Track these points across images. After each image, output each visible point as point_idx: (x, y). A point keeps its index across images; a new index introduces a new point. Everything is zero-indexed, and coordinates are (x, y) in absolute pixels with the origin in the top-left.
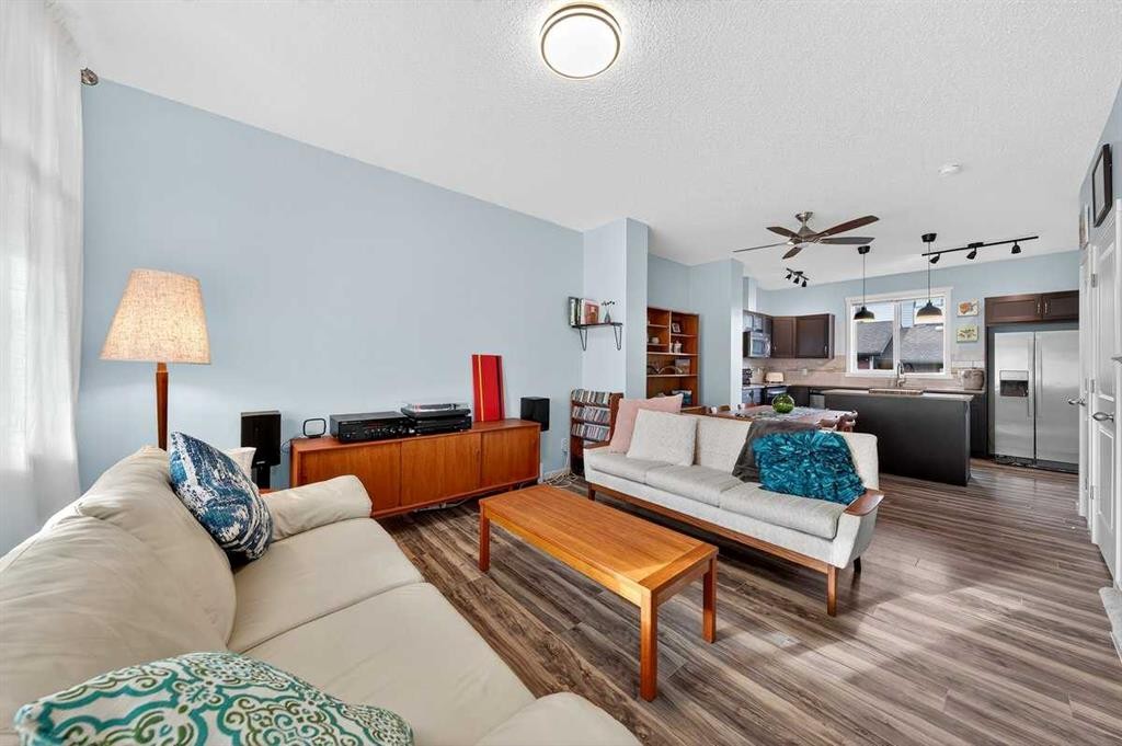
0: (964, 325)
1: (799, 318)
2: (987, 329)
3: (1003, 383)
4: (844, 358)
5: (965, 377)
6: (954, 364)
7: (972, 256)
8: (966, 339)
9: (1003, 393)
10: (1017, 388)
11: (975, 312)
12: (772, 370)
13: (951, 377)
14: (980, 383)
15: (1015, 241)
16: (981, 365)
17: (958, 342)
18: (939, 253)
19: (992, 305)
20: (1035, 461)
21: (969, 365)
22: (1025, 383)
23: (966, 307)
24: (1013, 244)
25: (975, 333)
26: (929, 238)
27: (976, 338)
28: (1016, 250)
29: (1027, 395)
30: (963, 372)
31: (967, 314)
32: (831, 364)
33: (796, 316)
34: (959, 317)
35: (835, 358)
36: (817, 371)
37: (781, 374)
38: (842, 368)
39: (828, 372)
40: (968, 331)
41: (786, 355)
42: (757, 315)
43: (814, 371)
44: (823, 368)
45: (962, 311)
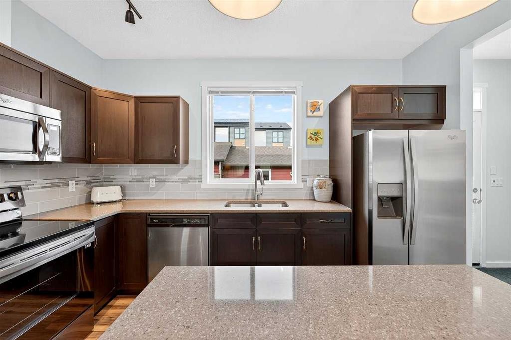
1: (140, 101)
3: (380, 199)
4: (200, 164)
11: (320, 113)
13: (302, 186)
22: (399, 200)
23: (315, 106)
25: (322, 136)
31: (315, 114)
32: (185, 171)
33: (137, 98)
34: (308, 117)
35: (188, 164)
36: (168, 182)
37: (118, 189)
38: (197, 176)
39: (181, 182)
40: (316, 133)
41: (116, 157)
42: (59, 77)
43: (164, 181)
44: (175, 178)
45: (311, 111)
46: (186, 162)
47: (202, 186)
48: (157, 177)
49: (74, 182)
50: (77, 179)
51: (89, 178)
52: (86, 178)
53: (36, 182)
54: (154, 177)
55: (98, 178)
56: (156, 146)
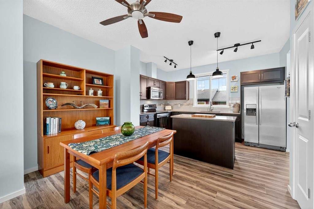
0: (233, 85)
1: (176, 83)
2: (241, 86)
3: (247, 109)
4: (193, 99)
5: (234, 107)
6: (230, 102)
7: (236, 51)
8: (234, 91)
9: (247, 114)
10: (252, 111)
11: (237, 80)
12: (168, 105)
13: (229, 107)
14: (238, 109)
15: (252, 43)
16: (239, 102)
17: (231, 92)
18: (223, 49)
19: (243, 75)
20: (259, 144)
21: (234, 102)
22: (255, 110)
23: (234, 78)
24: (251, 44)
25: (237, 88)
26: (217, 35)
27: (237, 91)
28: (253, 47)
29: (256, 115)
30: (233, 105)
31: (234, 81)
32: (188, 102)
33: (175, 82)
34: (231, 82)
37: (171, 107)
38: (192, 103)
39: (187, 105)
40: (235, 88)
41: (171, 98)
42: (156, 80)
43: (182, 105)
44: (185, 104)
45: (232, 80)
46: (189, 99)
47: (193, 106)
51: (165, 104)
54: (180, 104)
56: (180, 94)
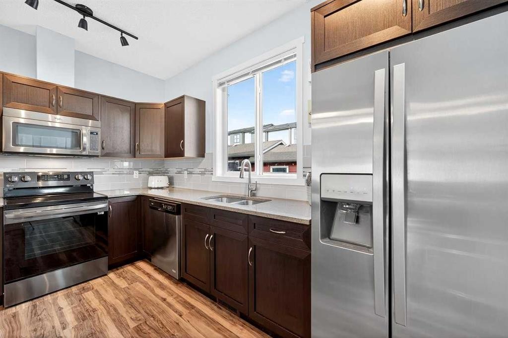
1: (167, 106)
4: (212, 156)
13: (303, 182)
33: (165, 102)
35: (204, 157)
36: (194, 174)
37: (166, 178)
38: (210, 169)
39: (200, 174)
43: (192, 173)
46: (201, 155)
47: (213, 178)
48: (189, 170)
49: (137, 172)
50: (140, 170)
51: (152, 170)
52: (149, 170)
53: (109, 170)
54: (186, 170)
55: (159, 170)
